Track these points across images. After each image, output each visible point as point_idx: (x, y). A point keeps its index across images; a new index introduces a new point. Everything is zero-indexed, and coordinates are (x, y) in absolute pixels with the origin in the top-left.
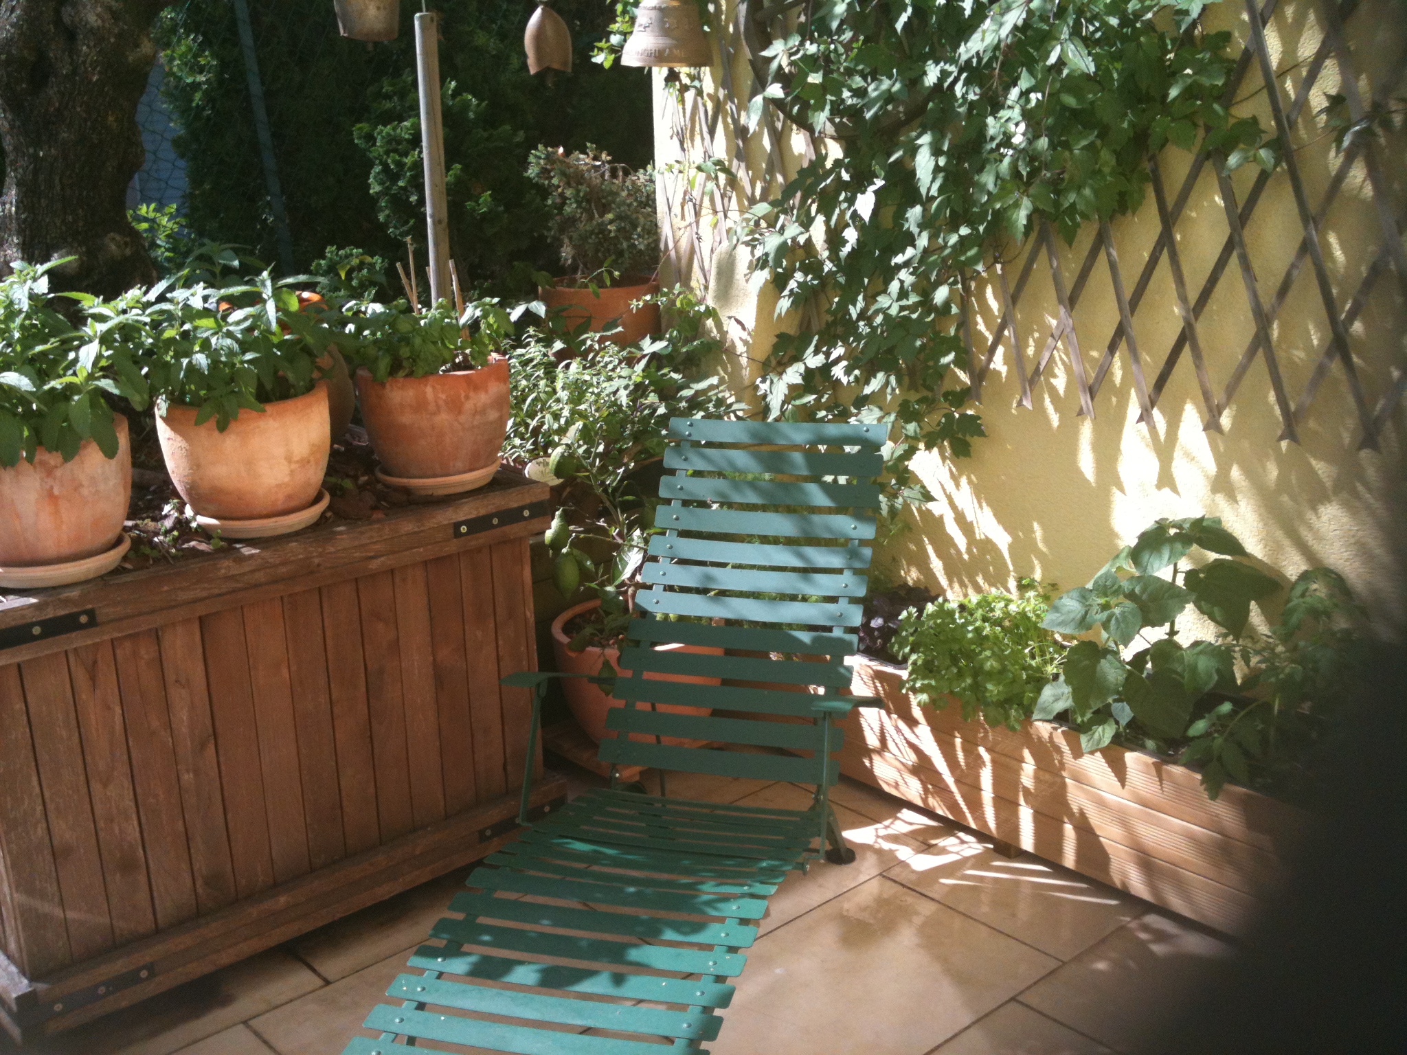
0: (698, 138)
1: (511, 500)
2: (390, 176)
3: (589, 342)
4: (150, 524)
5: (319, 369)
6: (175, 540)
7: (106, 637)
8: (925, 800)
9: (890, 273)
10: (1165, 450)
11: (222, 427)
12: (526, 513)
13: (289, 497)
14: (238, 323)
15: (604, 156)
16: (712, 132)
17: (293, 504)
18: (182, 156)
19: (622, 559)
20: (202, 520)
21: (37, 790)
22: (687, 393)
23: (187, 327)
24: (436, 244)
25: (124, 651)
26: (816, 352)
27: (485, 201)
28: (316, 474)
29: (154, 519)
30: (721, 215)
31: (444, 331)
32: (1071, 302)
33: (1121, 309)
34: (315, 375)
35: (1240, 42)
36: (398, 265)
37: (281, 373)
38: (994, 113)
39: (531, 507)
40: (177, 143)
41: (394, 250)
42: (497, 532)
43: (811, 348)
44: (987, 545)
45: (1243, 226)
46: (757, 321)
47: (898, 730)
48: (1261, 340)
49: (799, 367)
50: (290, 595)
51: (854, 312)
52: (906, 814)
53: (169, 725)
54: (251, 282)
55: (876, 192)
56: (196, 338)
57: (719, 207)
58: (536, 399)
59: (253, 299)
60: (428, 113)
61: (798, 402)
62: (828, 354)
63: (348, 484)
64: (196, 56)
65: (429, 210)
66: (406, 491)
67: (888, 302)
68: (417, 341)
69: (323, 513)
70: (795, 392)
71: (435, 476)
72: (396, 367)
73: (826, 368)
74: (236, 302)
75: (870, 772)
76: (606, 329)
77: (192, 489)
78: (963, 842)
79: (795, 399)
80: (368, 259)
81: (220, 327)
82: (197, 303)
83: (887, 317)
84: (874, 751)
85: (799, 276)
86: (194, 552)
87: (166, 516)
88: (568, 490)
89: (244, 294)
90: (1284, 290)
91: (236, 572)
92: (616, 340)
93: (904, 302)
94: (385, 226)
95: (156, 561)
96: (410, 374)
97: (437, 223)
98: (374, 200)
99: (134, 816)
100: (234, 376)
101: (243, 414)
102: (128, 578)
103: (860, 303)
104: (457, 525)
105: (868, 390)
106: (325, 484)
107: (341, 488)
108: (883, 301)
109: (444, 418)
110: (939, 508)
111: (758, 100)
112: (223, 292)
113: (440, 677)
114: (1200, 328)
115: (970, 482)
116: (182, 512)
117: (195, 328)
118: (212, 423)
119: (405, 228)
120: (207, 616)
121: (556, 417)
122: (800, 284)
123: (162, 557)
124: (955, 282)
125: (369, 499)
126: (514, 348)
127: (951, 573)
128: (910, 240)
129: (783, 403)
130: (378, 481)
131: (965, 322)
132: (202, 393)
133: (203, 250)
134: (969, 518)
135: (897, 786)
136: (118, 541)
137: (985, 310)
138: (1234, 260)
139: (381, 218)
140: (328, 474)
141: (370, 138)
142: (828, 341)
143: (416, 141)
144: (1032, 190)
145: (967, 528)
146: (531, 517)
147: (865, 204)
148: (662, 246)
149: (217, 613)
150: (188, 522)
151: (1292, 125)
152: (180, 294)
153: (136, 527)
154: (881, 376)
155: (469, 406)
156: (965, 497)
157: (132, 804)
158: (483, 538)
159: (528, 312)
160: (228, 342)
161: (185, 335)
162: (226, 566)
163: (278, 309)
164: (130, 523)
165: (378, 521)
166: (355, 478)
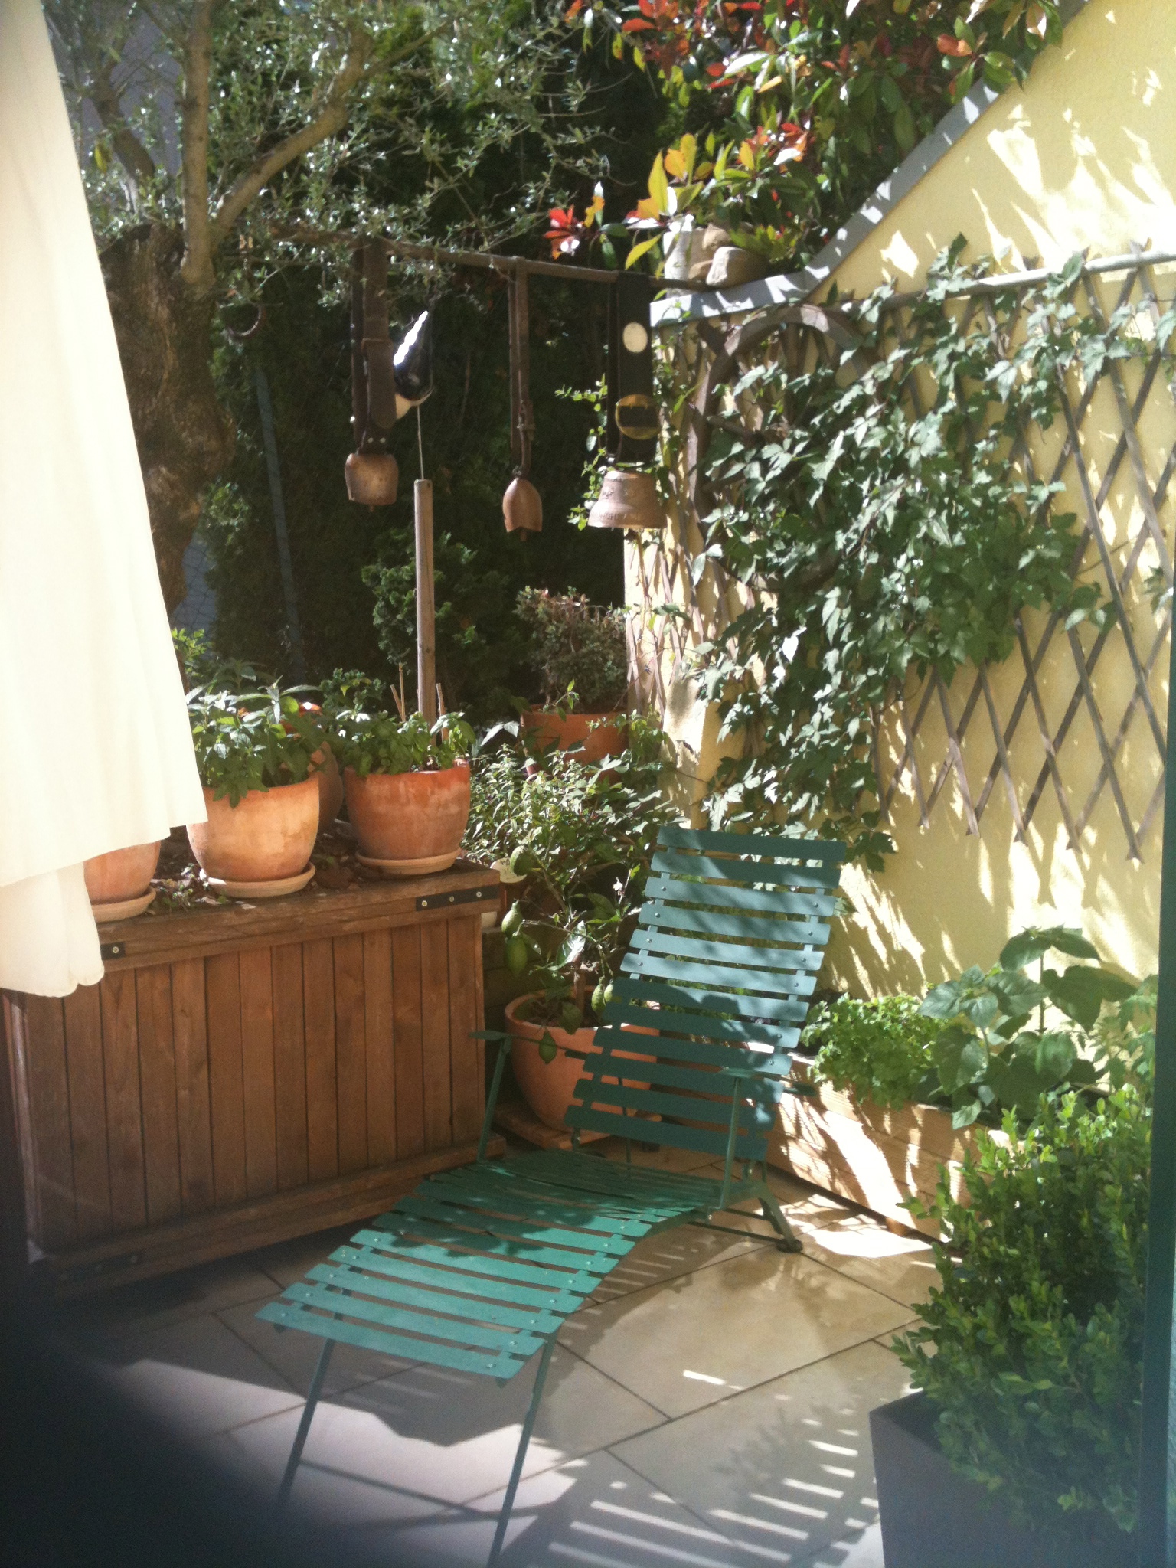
0: (660, 586)
1: (467, 882)
2: (391, 610)
3: (555, 760)
4: (171, 883)
5: (314, 763)
6: (191, 896)
7: (132, 967)
8: (832, 1184)
9: (812, 706)
10: (1043, 868)
11: (234, 804)
12: (479, 895)
13: (283, 865)
14: (251, 722)
15: (582, 598)
16: (671, 581)
17: (285, 871)
18: (213, 588)
19: (567, 946)
20: (213, 881)
21: (65, 1089)
22: (633, 805)
23: (212, 723)
24: (424, 670)
25: (144, 980)
26: (754, 774)
27: (469, 634)
28: (305, 848)
29: (176, 879)
30: (678, 651)
31: (415, 738)
32: (959, 734)
33: (998, 742)
34: (311, 768)
35: (1083, 521)
36: (392, 687)
37: (283, 766)
38: (887, 575)
39: (483, 889)
40: (209, 576)
41: (389, 674)
42: (452, 909)
43: (750, 771)
44: (903, 956)
45: (1089, 674)
46: (703, 744)
47: (809, 1116)
48: (1109, 772)
49: (740, 788)
50: (278, 947)
51: (783, 739)
52: (817, 1199)
53: (173, 1048)
54: (263, 691)
55: (799, 637)
56: (219, 732)
57: (676, 644)
58: (504, 808)
59: (264, 703)
60: (422, 561)
61: (736, 819)
62: (762, 776)
63: (331, 860)
64: (231, 502)
65: (419, 640)
66: (379, 869)
67: (811, 732)
68: (393, 744)
69: (310, 881)
70: (733, 810)
71: (403, 858)
72: (375, 766)
73: (762, 787)
74: (250, 706)
75: (786, 1159)
76: (570, 749)
77: (207, 855)
78: (863, 1223)
79: (734, 815)
80: (368, 681)
81: (237, 725)
82: (220, 705)
83: (810, 744)
84: (790, 1138)
85: (737, 707)
86: (205, 905)
87: (184, 878)
88: (529, 888)
89: (258, 700)
90: (1124, 727)
91: (233, 923)
92: (579, 759)
93: (825, 732)
94: (384, 654)
95: (175, 910)
96: (386, 772)
97: (425, 651)
98: (375, 632)
99: (138, 1121)
100: (247, 762)
101: (250, 795)
102: (151, 920)
103: (789, 733)
104: (419, 900)
105: (794, 809)
106: (311, 859)
107: (326, 864)
108: (807, 730)
109: (412, 809)
110: (862, 919)
111: (702, 557)
112: (242, 697)
113: (398, 1032)
114: (1061, 763)
115: (888, 896)
116: (197, 875)
117: (219, 725)
118: (226, 802)
119: (402, 655)
120: (213, 957)
121: (520, 822)
122: (738, 715)
123: (181, 908)
124: (866, 716)
125: (348, 873)
126: (491, 762)
127: (875, 981)
128: (827, 678)
129: (723, 819)
130: (357, 861)
131: (876, 751)
132: (220, 774)
133: (229, 666)
134: (889, 929)
135: (809, 1172)
136: (146, 892)
137: (896, 740)
138: (1083, 704)
139: (381, 646)
140: (314, 852)
141: (376, 578)
142: (764, 765)
143: (412, 583)
144: (913, 639)
145: (886, 937)
146: (483, 898)
147: (790, 646)
148: (629, 678)
149: (219, 956)
150: (202, 882)
151: (1125, 591)
152: (208, 698)
153: (160, 884)
154: (806, 796)
155: (433, 800)
156: (885, 911)
157: (138, 1111)
158: (440, 913)
159: (503, 733)
160: (243, 736)
161: (211, 730)
162: (229, 917)
163: (282, 712)
164: (156, 881)
165: (354, 891)
166: (338, 857)
